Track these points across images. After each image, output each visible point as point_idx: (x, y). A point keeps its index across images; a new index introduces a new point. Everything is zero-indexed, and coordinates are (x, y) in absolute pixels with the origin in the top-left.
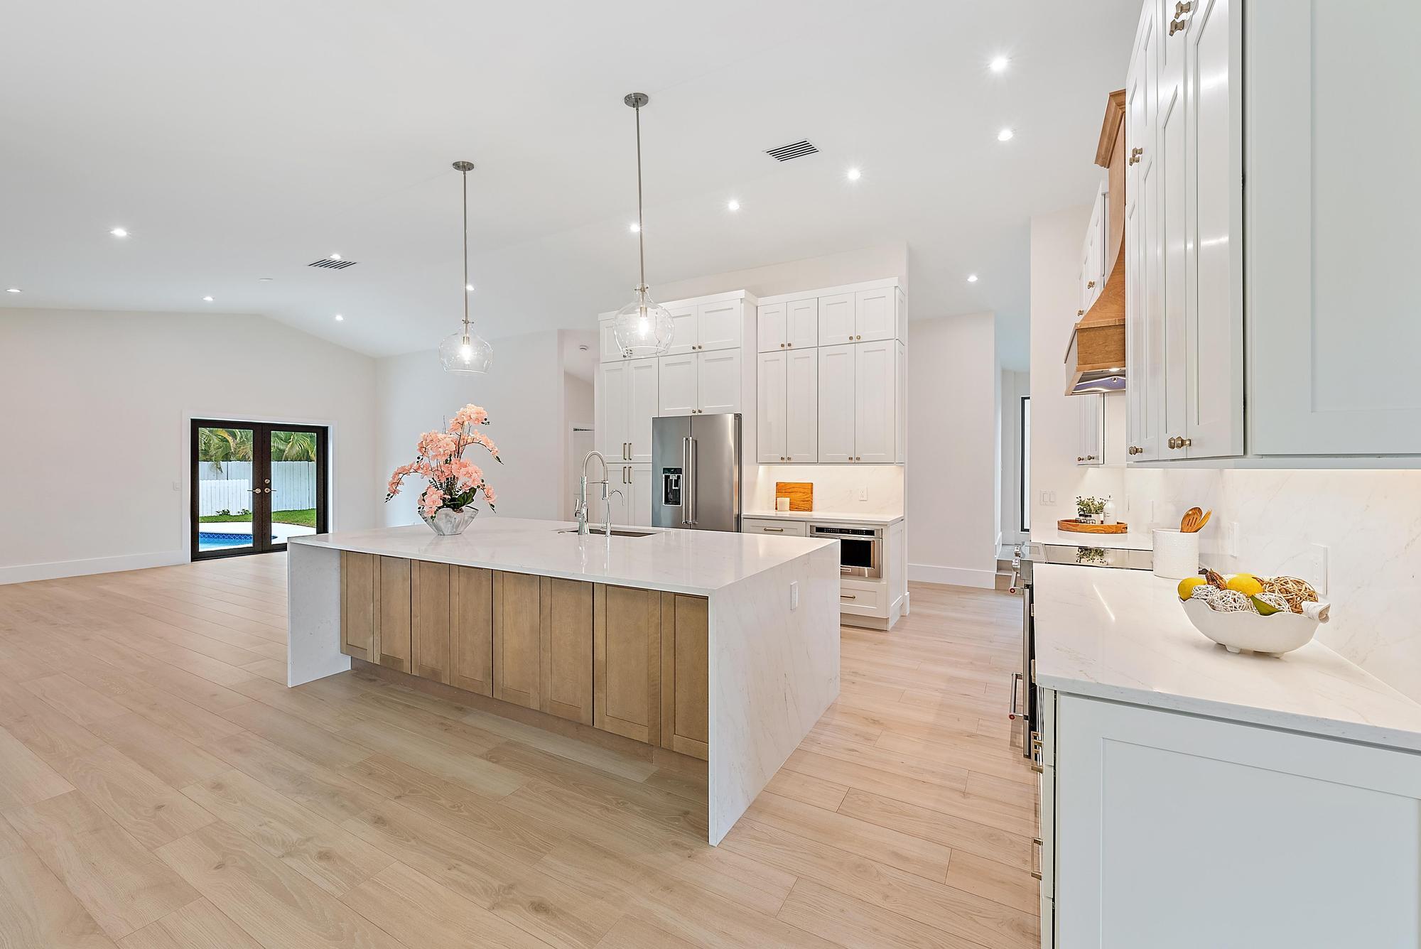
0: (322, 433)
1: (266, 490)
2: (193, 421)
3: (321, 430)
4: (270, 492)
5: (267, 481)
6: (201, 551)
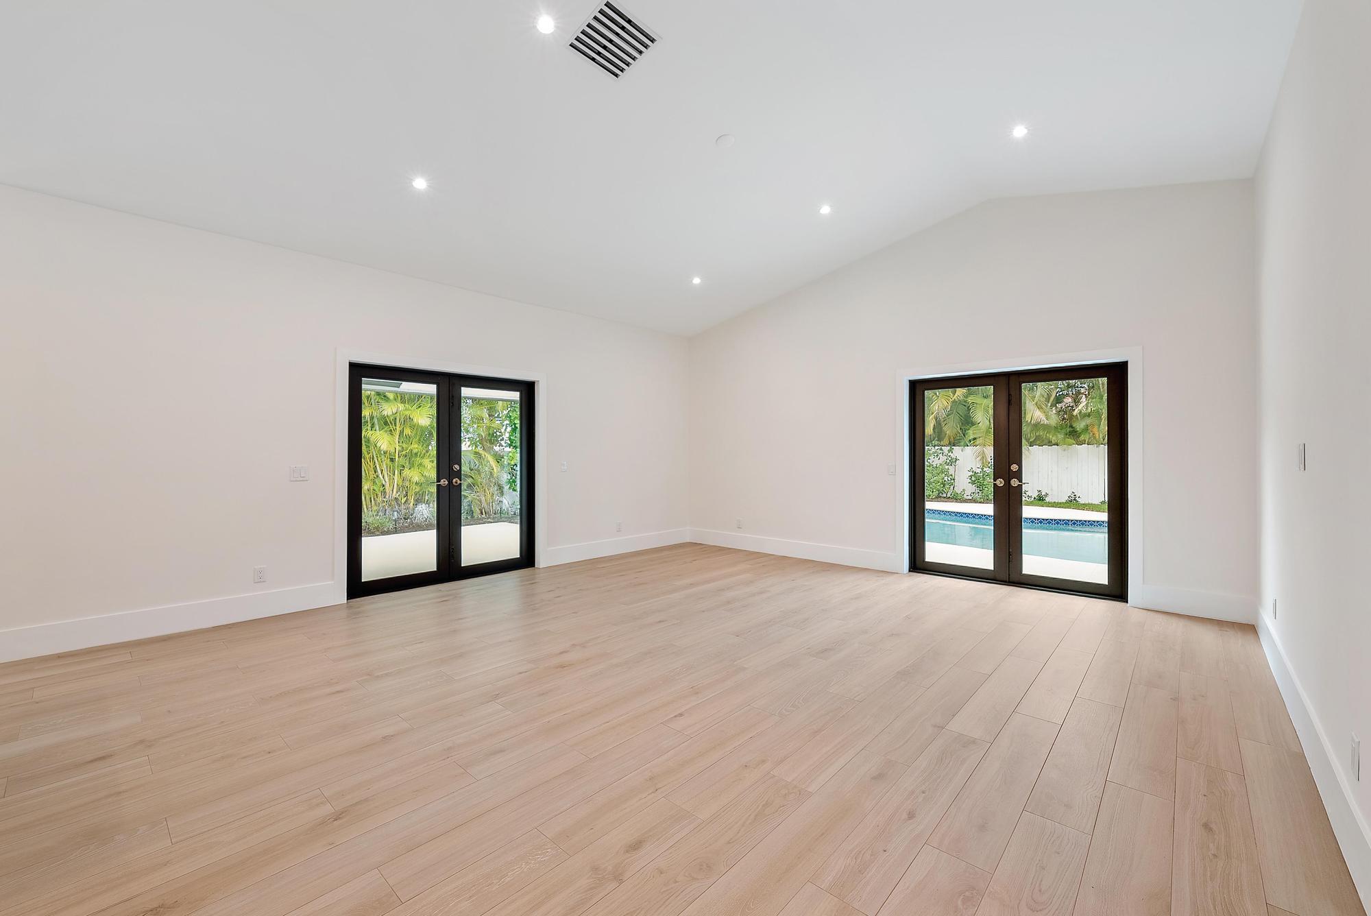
0: (1117, 374)
1: (1014, 482)
2: (913, 383)
3: (1117, 371)
4: (1021, 485)
5: (1014, 467)
6: (926, 560)
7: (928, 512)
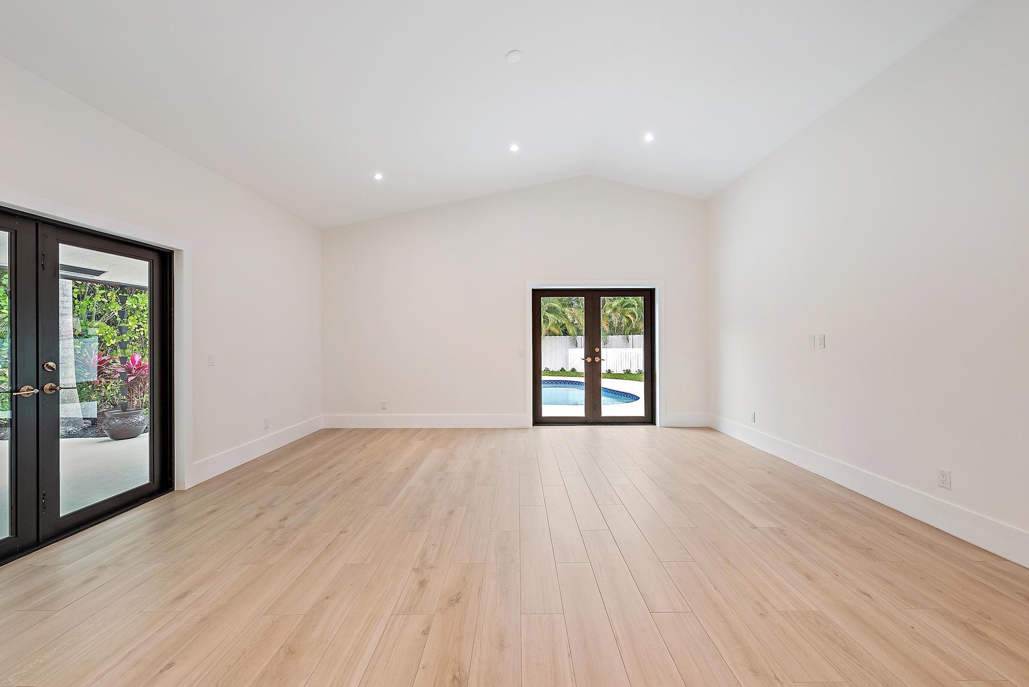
0: (649, 295)
1: (597, 359)
2: (534, 291)
3: (649, 293)
4: (600, 361)
5: (597, 350)
6: (543, 416)
7: (544, 383)
